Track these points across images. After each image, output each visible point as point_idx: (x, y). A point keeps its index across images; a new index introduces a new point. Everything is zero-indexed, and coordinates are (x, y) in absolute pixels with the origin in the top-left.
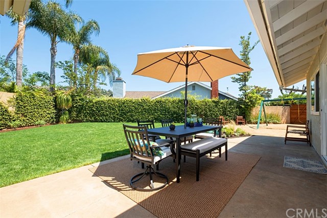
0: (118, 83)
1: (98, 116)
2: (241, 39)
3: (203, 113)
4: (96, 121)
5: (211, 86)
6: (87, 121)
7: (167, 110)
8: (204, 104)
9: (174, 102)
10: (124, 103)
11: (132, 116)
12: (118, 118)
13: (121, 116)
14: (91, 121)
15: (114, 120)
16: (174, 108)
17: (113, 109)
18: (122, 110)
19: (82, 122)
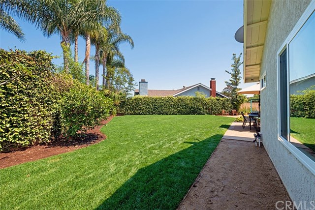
0: (143, 84)
1: (137, 110)
2: (233, 56)
3: (210, 108)
4: (135, 114)
5: (211, 88)
6: (129, 114)
7: (187, 106)
8: (211, 101)
9: (191, 99)
10: (156, 100)
11: (162, 110)
12: (152, 112)
13: (154, 110)
14: (131, 114)
15: (149, 113)
16: (192, 104)
17: (148, 105)
18: (155, 106)
19: (124, 115)
